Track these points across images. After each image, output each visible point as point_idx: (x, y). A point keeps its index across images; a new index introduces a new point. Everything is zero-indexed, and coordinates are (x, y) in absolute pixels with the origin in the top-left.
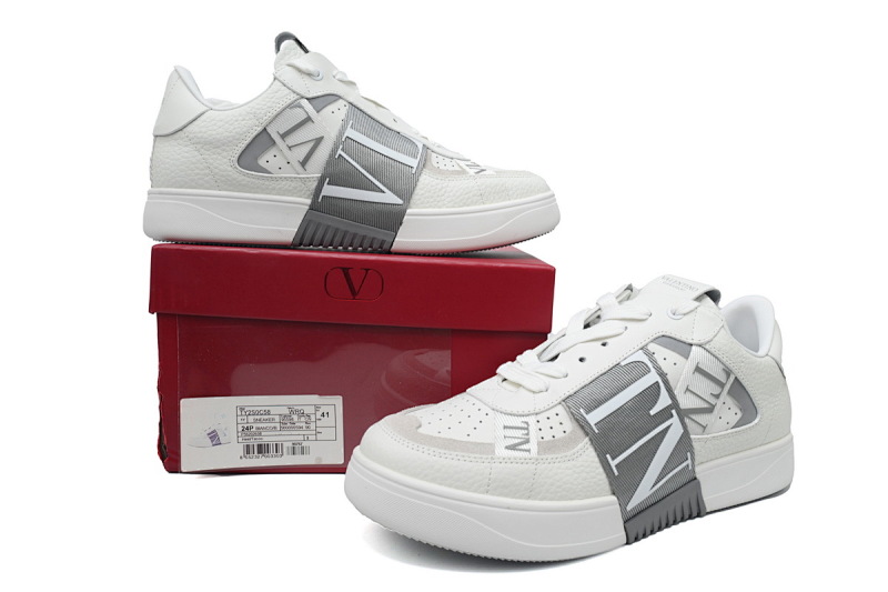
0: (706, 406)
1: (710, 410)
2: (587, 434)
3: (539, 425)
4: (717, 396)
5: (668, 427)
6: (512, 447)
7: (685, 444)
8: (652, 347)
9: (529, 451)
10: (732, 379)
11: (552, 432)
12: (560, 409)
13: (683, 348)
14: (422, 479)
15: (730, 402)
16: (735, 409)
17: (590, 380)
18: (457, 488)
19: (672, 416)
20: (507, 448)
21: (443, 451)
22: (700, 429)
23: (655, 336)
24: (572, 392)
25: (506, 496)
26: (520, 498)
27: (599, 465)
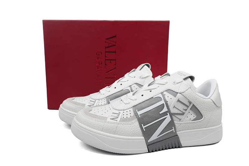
0: (181, 112)
1: (183, 114)
2: (137, 118)
3: (123, 114)
4: (186, 110)
5: (166, 118)
6: (113, 119)
7: (171, 124)
8: (165, 93)
9: (117, 120)
10: (191, 105)
11: (127, 116)
12: (131, 110)
13: (175, 93)
14: (85, 125)
15: (191, 112)
16: (193, 115)
17: (142, 101)
18: (94, 129)
19: (167, 115)
20: (111, 119)
21: (92, 118)
22: (179, 120)
23: (166, 89)
24: (136, 105)
25: (107, 133)
26: (112, 134)
27: (139, 127)
